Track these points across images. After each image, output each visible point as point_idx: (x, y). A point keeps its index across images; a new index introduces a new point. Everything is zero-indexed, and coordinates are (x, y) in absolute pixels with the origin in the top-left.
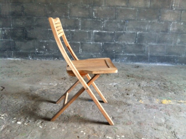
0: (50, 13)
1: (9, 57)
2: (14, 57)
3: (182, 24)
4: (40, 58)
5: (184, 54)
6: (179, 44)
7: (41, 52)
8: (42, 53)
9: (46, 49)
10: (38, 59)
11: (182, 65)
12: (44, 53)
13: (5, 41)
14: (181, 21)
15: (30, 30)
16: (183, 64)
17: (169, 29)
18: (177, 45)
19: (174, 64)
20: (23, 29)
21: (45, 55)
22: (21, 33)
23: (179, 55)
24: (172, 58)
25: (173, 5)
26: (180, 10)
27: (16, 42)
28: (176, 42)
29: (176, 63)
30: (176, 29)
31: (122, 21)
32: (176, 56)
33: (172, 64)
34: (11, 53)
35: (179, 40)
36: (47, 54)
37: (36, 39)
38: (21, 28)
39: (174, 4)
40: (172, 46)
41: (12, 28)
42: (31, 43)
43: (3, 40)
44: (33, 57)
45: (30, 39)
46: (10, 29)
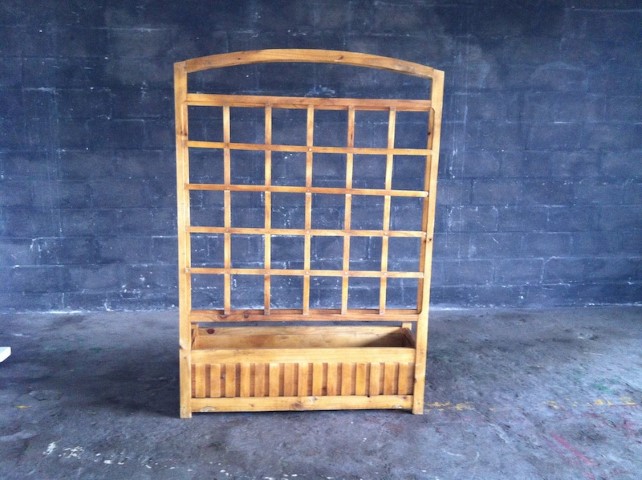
0: (156, 198)
1: (54, 307)
2: (66, 306)
3: (477, 210)
4: (133, 306)
5: (489, 280)
6: (474, 256)
7: (134, 292)
8: (137, 295)
9: (146, 283)
10: (126, 310)
11: (487, 306)
12: (143, 294)
13: (45, 268)
14: (474, 202)
15: (106, 240)
16: (491, 305)
17: (446, 224)
18: (471, 260)
19: (466, 307)
20: (90, 238)
21: (145, 298)
22: (85, 249)
23: (478, 284)
24: (460, 293)
25: (451, 168)
26: (468, 179)
27: (71, 271)
28: (467, 254)
29: (473, 304)
30: (462, 222)
31: (331, 210)
32: (470, 286)
33: (463, 307)
34: (60, 298)
35: (473, 248)
36: (149, 295)
37: (121, 261)
38: (85, 236)
39: (454, 166)
40: (457, 263)
41: (62, 238)
42: (109, 273)
43: (38, 266)
44: (113, 306)
45: (107, 262)
46: (57, 240)
